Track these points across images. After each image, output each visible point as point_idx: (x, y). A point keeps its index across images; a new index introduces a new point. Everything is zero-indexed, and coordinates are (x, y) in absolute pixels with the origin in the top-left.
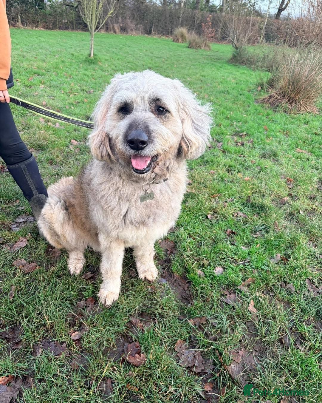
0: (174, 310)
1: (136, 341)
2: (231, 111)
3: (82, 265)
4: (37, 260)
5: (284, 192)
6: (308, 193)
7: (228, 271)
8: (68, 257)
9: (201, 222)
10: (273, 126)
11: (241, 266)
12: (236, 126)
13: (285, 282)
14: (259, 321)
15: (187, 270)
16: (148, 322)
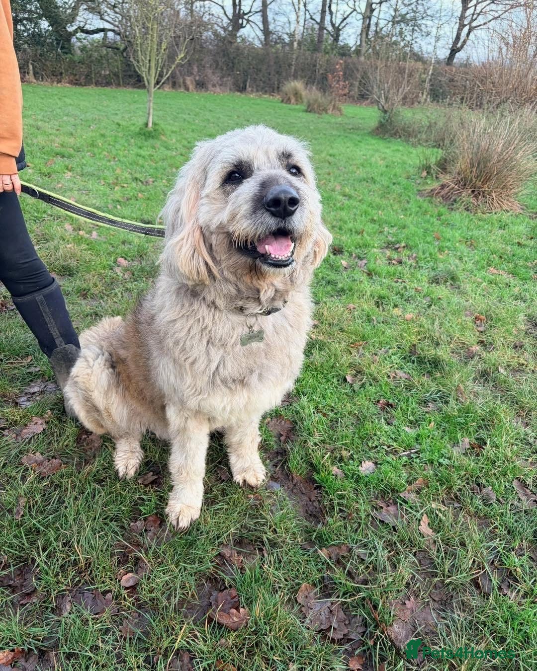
0: (294, 534)
1: (230, 586)
2: (379, 209)
3: (138, 461)
4: (62, 454)
5: (471, 338)
6: (511, 339)
7: (383, 468)
8: (114, 449)
9: (336, 388)
10: (448, 233)
11: (405, 458)
12: (389, 233)
13: (478, 485)
14: (438, 549)
15: (313, 468)
16: (250, 554)
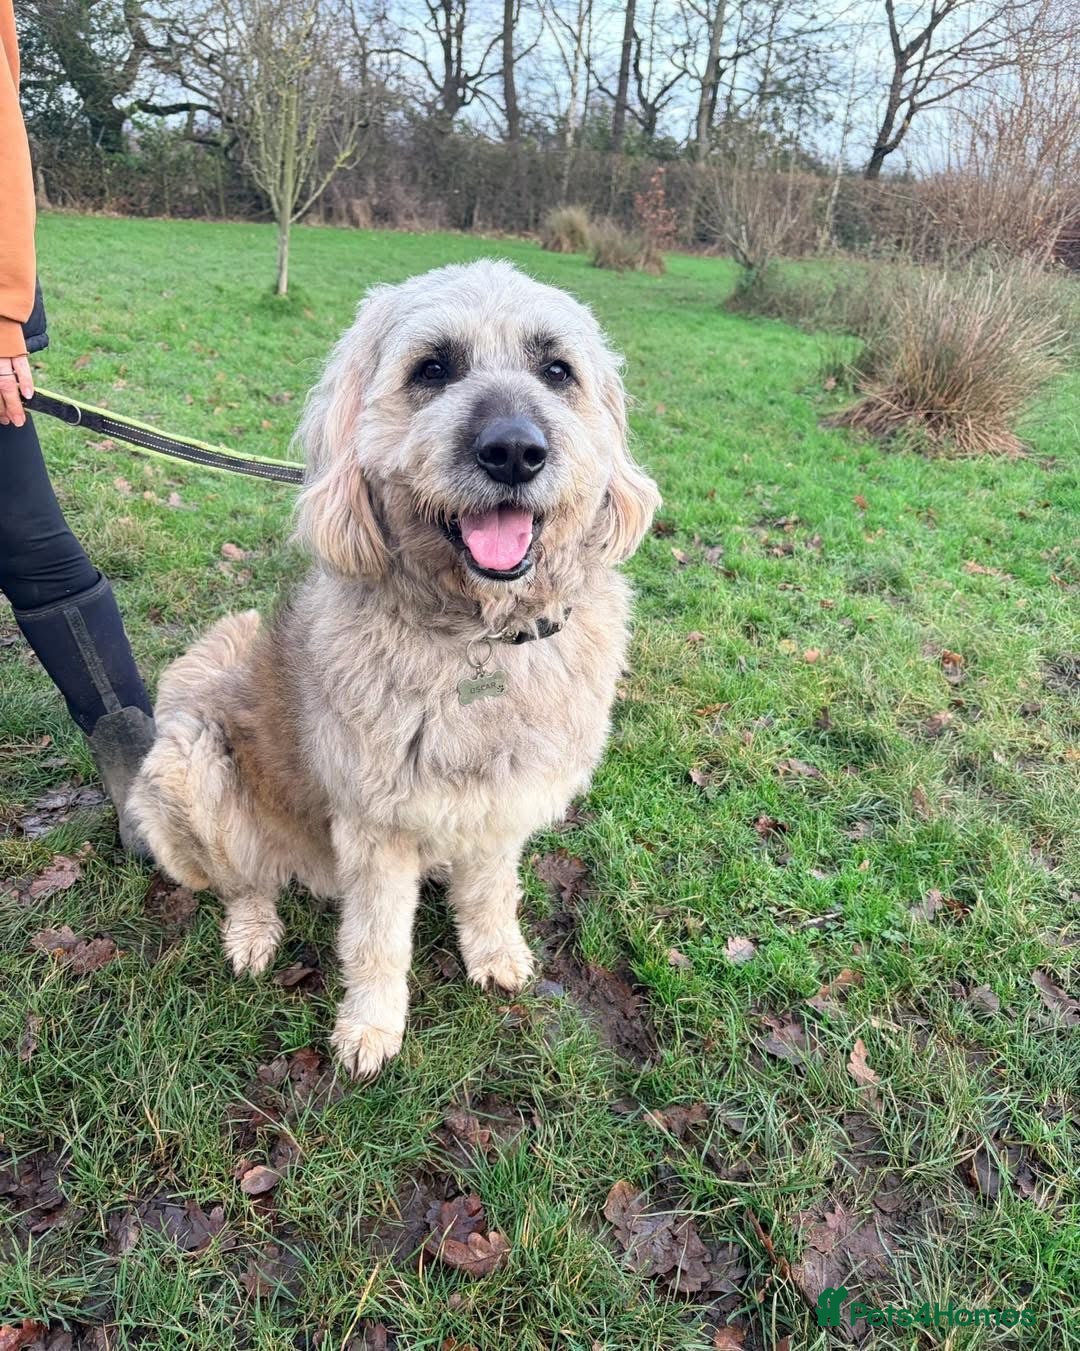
0: (594, 1083)
1: (468, 1190)
2: (744, 451)
3: (273, 942)
4: (120, 931)
5: (935, 696)
6: (1016, 697)
7: (774, 950)
8: (223, 917)
9: (672, 794)
10: (882, 495)
11: (814, 931)
12: (765, 496)
13: (963, 981)
14: (888, 1110)
15: (629, 950)
16: (506, 1124)
